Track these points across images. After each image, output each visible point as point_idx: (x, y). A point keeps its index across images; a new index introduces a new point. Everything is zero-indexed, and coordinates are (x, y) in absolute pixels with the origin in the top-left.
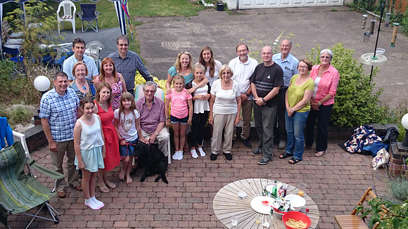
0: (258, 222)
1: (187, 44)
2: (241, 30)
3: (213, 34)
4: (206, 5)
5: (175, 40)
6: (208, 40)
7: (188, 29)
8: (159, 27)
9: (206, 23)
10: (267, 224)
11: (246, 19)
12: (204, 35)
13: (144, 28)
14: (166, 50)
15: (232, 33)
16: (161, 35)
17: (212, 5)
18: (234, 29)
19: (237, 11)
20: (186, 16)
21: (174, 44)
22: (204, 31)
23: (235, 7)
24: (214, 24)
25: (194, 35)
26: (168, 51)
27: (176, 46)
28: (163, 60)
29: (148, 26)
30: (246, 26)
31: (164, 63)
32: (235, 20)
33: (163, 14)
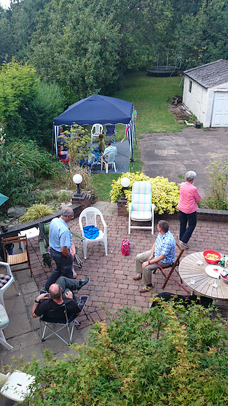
0: (209, 283)
1: (172, 152)
2: (211, 142)
3: (191, 145)
4: (188, 124)
5: (164, 149)
6: (188, 149)
7: (174, 141)
8: (155, 139)
9: (187, 137)
10: (216, 285)
11: (216, 135)
12: (184, 145)
13: (145, 141)
14: (158, 156)
15: (205, 145)
16: (155, 145)
17: (192, 124)
18: (206, 141)
19: (210, 129)
20: (174, 132)
21: (164, 151)
22: (185, 142)
23: (209, 126)
24: (192, 138)
25: (178, 145)
26: (159, 156)
27: (165, 153)
28: (155, 163)
29: (147, 139)
30: (216, 140)
31: (155, 165)
32: (208, 135)
33: (158, 131)
